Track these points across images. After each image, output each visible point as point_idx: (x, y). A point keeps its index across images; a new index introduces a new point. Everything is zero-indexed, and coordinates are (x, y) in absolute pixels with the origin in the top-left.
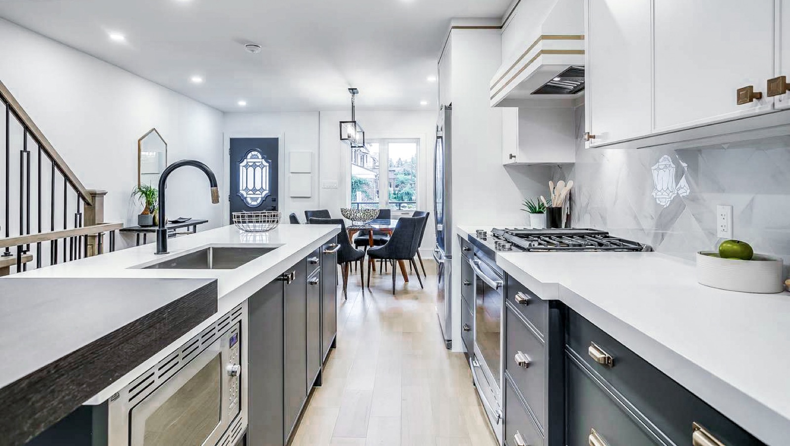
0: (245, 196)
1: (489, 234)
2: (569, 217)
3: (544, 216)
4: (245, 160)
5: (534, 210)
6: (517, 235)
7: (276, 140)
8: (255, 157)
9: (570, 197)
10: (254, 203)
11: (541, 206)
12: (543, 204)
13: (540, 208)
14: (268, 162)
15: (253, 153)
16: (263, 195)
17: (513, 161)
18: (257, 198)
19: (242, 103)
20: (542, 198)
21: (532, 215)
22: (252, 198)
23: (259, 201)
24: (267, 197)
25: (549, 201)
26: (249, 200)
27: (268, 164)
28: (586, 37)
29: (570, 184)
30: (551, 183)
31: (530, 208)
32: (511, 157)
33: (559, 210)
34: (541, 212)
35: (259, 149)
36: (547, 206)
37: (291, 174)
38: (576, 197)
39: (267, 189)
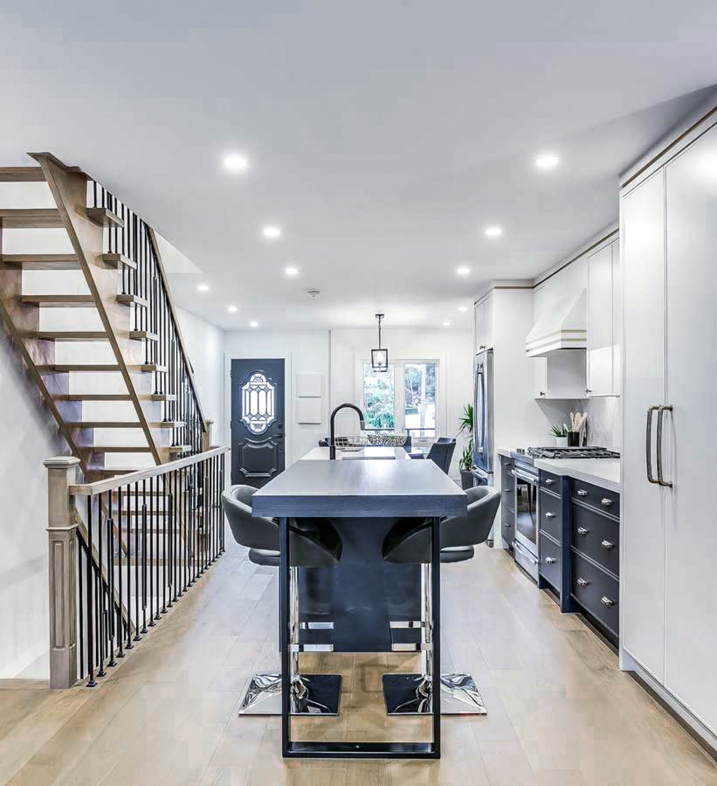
0: (248, 422)
1: (526, 451)
2: (585, 439)
3: (566, 439)
4: (248, 383)
5: (559, 435)
6: (547, 450)
7: (282, 361)
8: (258, 380)
9: (587, 425)
10: (258, 430)
11: (564, 431)
12: (566, 431)
13: (564, 433)
14: (273, 385)
15: (257, 375)
16: (268, 422)
17: (542, 397)
18: (262, 425)
19: (254, 324)
20: (565, 425)
21: (558, 439)
22: (256, 425)
23: (263, 428)
24: (272, 423)
25: (570, 428)
26: (253, 427)
27: (272, 388)
28: (587, 331)
29: (585, 415)
30: (571, 414)
31: (556, 433)
32: (542, 394)
33: (577, 434)
34: (564, 436)
35: (262, 371)
36: (568, 431)
37: (298, 398)
38: (591, 425)
39: (273, 414)
